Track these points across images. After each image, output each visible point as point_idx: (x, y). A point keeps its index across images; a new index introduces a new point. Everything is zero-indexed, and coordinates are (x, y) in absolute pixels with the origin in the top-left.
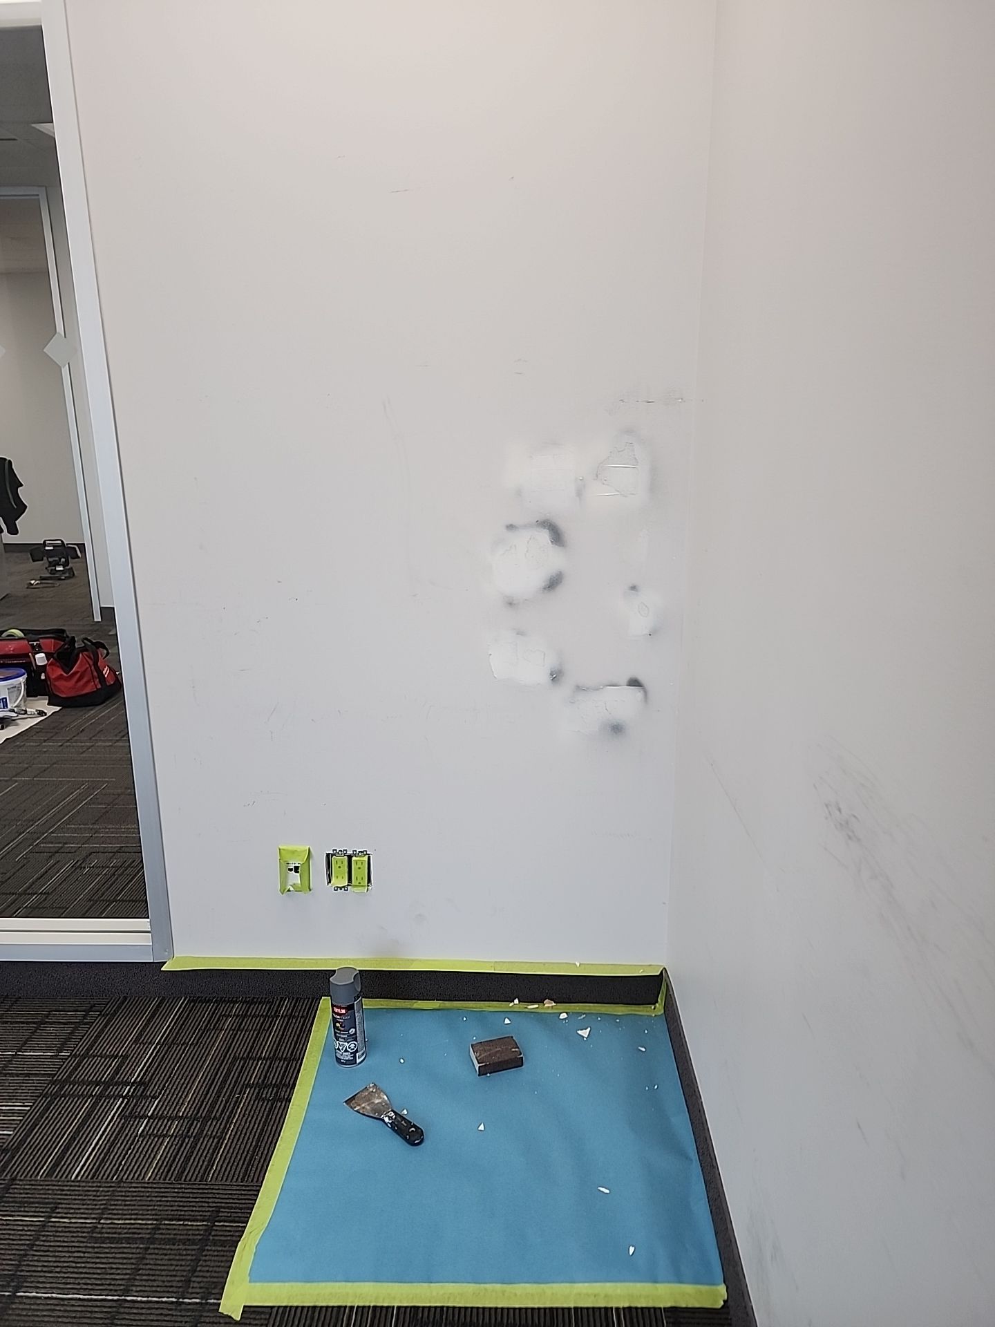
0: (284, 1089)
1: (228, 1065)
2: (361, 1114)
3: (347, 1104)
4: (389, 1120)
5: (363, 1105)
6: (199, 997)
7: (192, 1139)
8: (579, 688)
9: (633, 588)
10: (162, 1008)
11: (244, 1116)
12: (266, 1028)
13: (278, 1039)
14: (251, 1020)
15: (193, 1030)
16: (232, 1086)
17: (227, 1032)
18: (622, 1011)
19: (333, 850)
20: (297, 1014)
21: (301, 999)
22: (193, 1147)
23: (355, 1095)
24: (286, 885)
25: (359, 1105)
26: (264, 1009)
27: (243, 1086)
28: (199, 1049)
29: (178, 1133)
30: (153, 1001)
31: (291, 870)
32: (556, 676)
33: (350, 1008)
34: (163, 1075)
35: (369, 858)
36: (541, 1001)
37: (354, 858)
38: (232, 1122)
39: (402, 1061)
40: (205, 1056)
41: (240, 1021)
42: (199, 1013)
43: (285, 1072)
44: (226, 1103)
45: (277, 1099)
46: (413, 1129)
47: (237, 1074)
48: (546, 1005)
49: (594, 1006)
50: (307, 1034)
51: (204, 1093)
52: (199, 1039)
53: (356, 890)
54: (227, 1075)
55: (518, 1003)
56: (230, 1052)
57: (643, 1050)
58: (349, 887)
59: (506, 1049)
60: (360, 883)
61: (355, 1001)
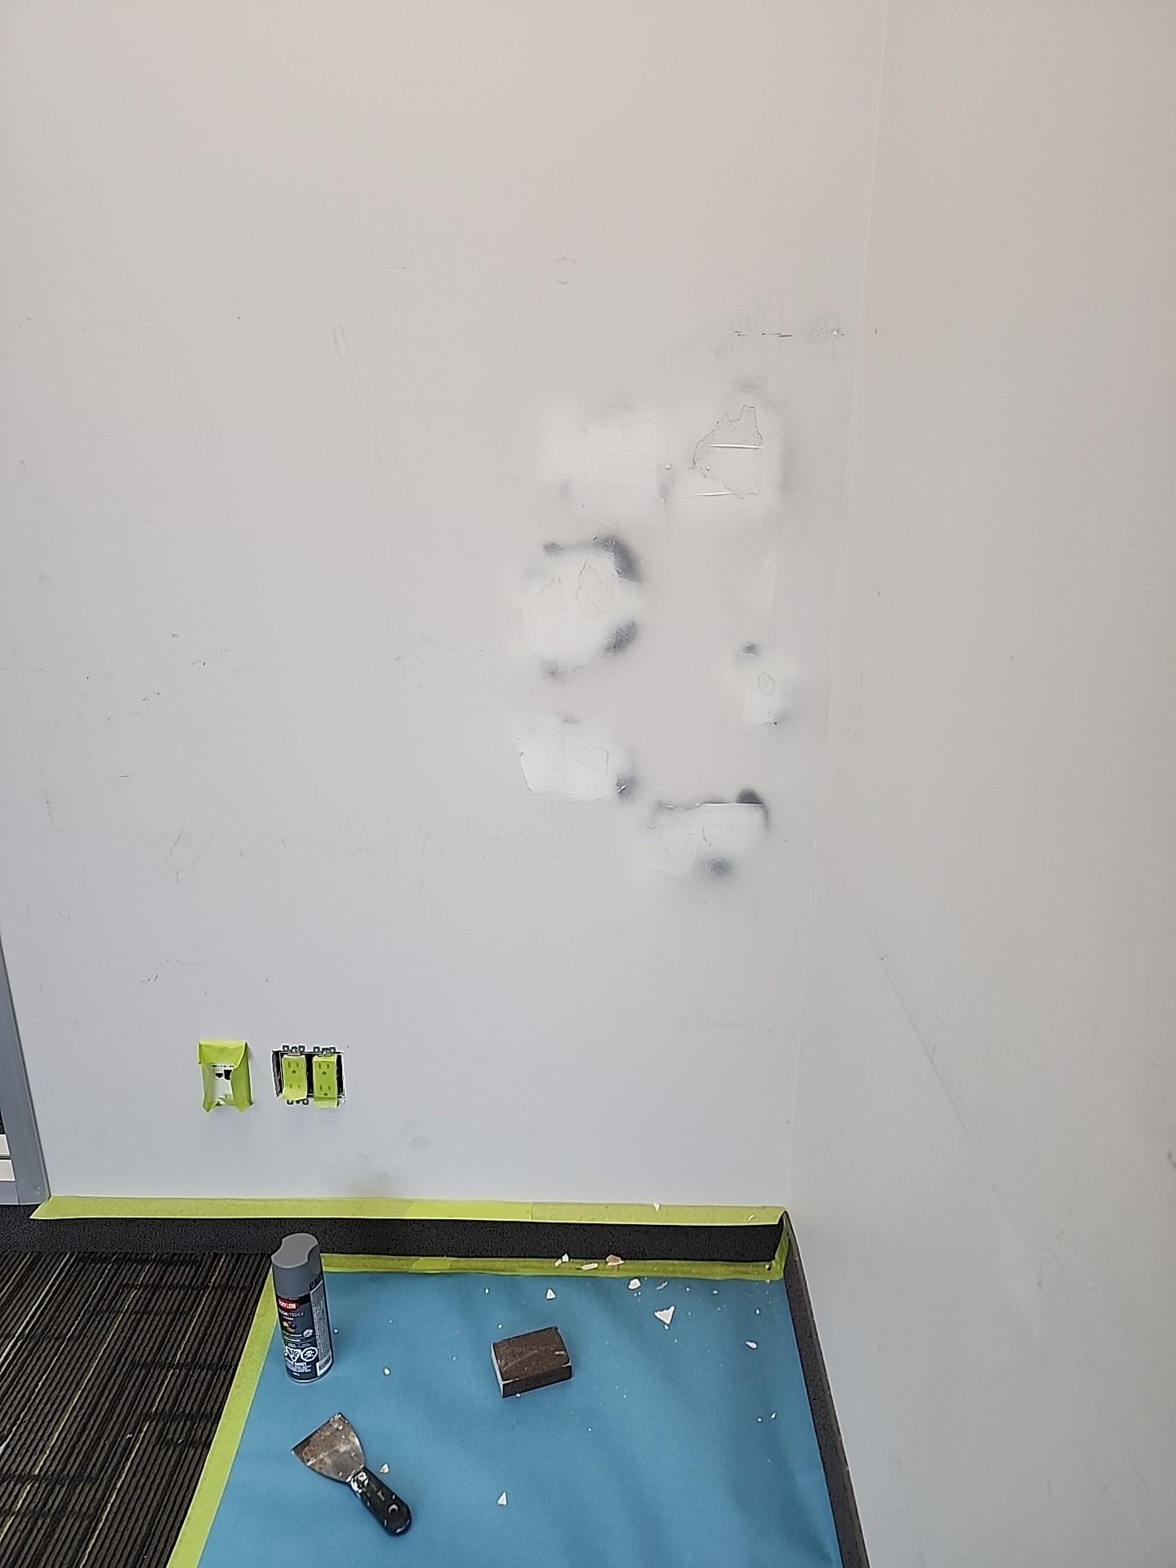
0: (202, 1425)
1: (121, 1377)
2: (318, 1473)
3: (297, 1454)
4: (358, 1487)
5: (321, 1456)
6: (92, 1253)
7: (48, 1520)
8: (662, 806)
9: (751, 649)
10: (34, 1273)
11: (134, 1475)
12: (186, 1310)
13: (203, 1329)
14: (167, 1293)
15: (76, 1313)
16: (122, 1417)
17: (128, 1315)
18: (723, 1274)
19: (284, 1047)
20: (235, 1284)
21: (245, 1255)
22: (48, 1536)
23: (311, 1436)
24: (213, 1097)
25: (315, 1456)
26: (185, 1274)
27: (139, 1417)
28: (81, 1348)
29: (27, 1507)
30: (23, 1259)
31: (220, 1075)
32: (626, 788)
33: (304, 1300)
34: (20, 1396)
35: (339, 1058)
36: (603, 1257)
37: (315, 1059)
38: (114, 1488)
39: (387, 1372)
40: (88, 1360)
41: (149, 1296)
42: (89, 1282)
43: (207, 1390)
44: (110, 1450)
45: (189, 1443)
46: (394, 1506)
47: (133, 1394)
48: (609, 1264)
49: (681, 1265)
50: (248, 1319)
51: (78, 1431)
52: (83, 1329)
53: (320, 1104)
54: (119, 1395)
55: (567, 1260)
56: (127, 1353)
57: (753, 1345)
58: (310, 1099)
59: (546, 1351)
60: (326, 1094)
61: (311, 1290)
